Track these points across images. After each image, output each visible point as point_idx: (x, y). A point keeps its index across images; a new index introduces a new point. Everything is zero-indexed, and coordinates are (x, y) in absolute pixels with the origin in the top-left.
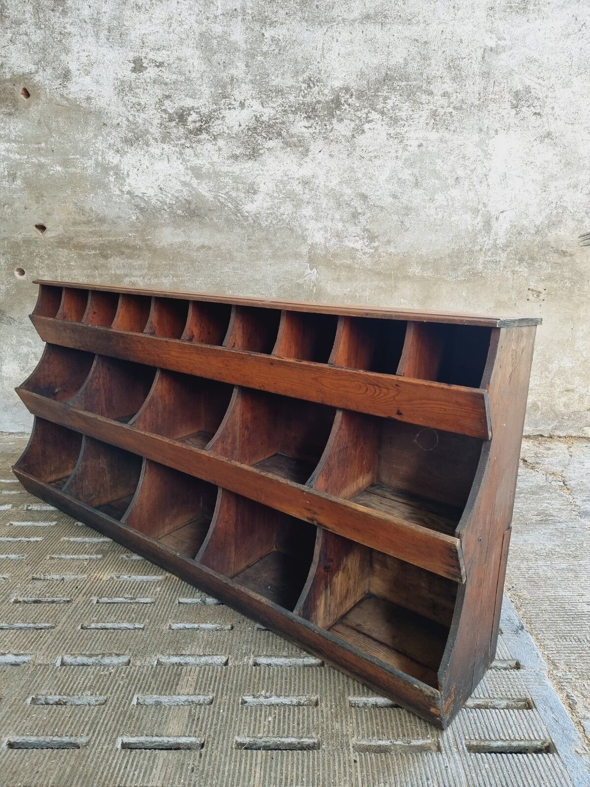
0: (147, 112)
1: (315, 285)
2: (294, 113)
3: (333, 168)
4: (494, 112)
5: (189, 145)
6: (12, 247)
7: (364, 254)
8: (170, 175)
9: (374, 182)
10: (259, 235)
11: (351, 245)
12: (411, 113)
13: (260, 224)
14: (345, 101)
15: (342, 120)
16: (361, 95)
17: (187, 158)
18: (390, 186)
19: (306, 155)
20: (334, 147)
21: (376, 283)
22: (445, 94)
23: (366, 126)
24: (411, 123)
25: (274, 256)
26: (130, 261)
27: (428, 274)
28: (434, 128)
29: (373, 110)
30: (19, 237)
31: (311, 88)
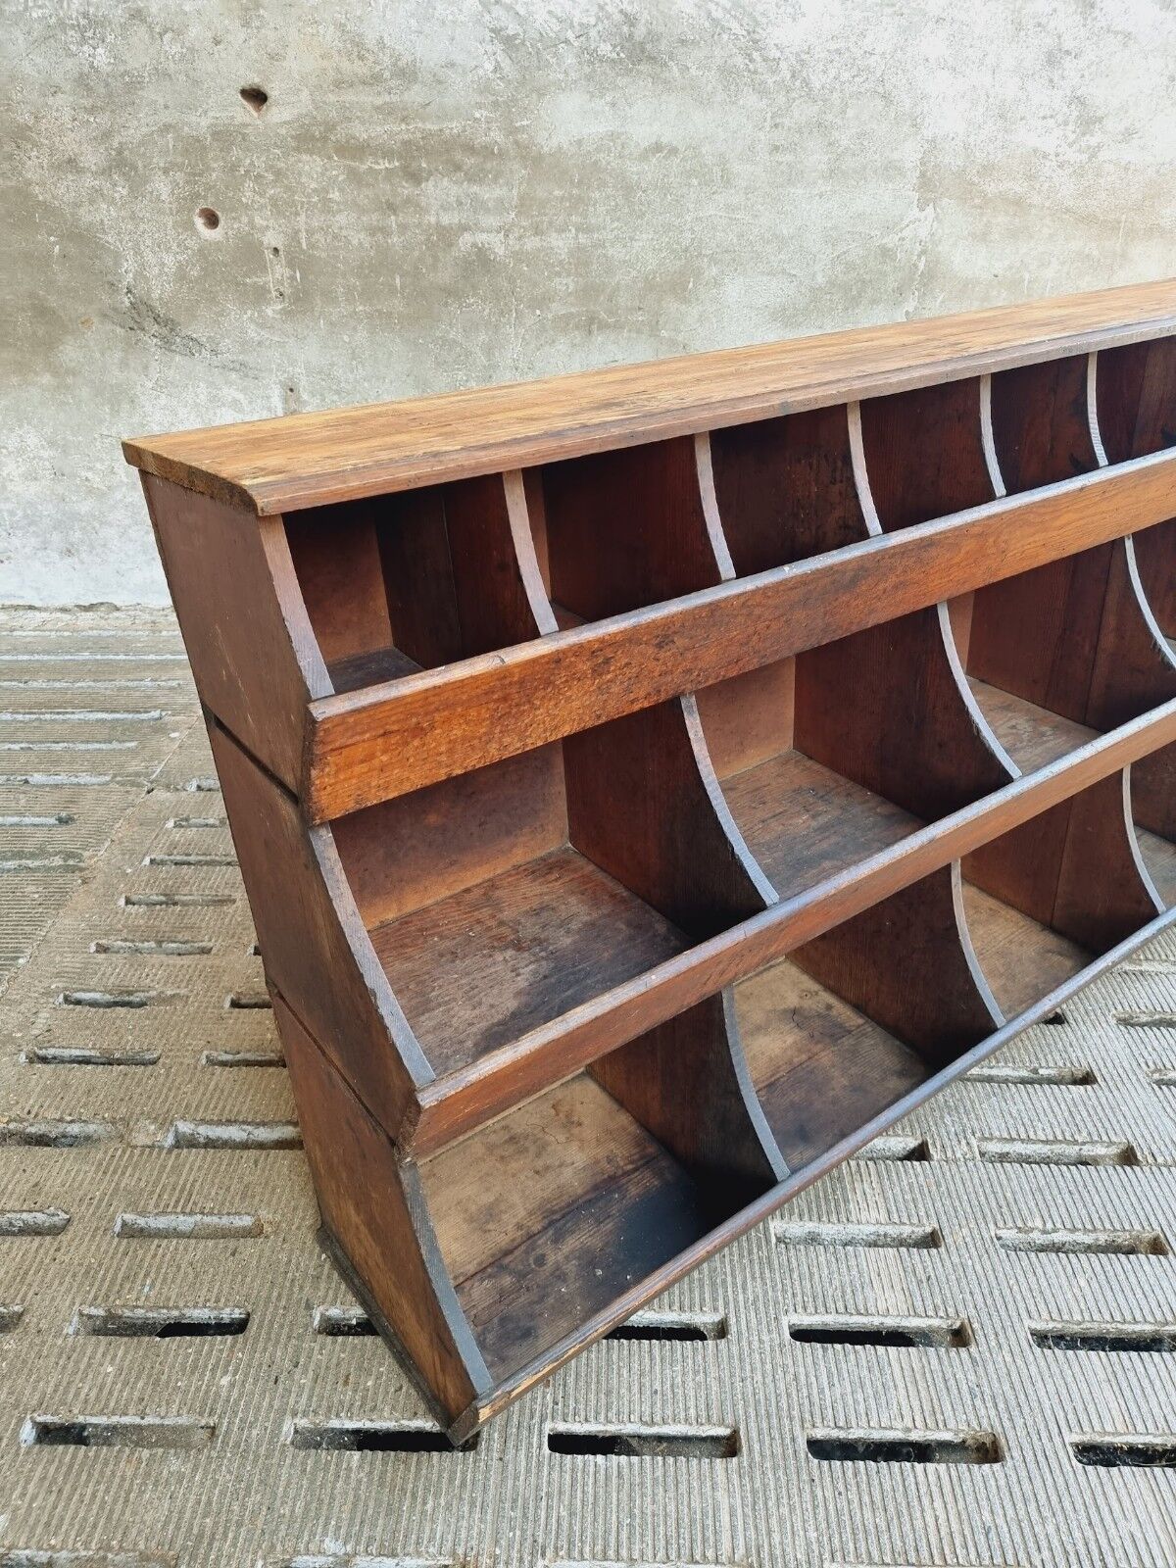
1: (924, 252)
6: (186, 152)
7: (1062, 165)
10: (803, 112)
11: (1032, 141)
13: (806, 83)
26: (475, 188)
30: (201, 123)
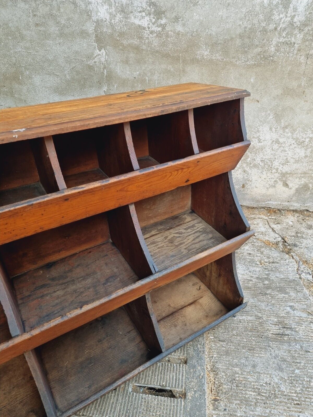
1: (105, 68)
7: (152, 32)
11: (137, 22)
21: (164, 66)
25: (62, 35)
27: (217, 56)
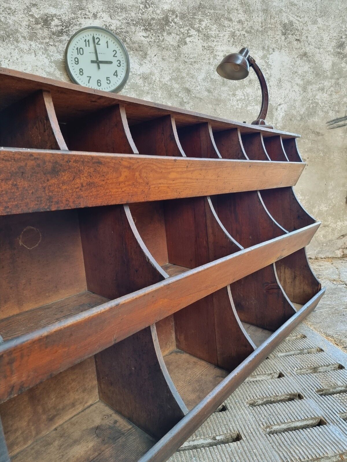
0: (16, 16)
2: (134, 25)
3: (165, 68)
4: (271, 37)
5: (52, 44)
8: (37, 66)
9: (194, 80)
12: (218, 33)
14: (172, 20)
15: (170, 33)
16: (183, 17)
17: (51, 54)
18: (206, 84)
19: (145, 58)
20: (166, 53)
22: (240, 22)
23: (188, 40)
24: (218, 39)
28: (233, 45)
29: (192, 28)
31: (147, 8)
